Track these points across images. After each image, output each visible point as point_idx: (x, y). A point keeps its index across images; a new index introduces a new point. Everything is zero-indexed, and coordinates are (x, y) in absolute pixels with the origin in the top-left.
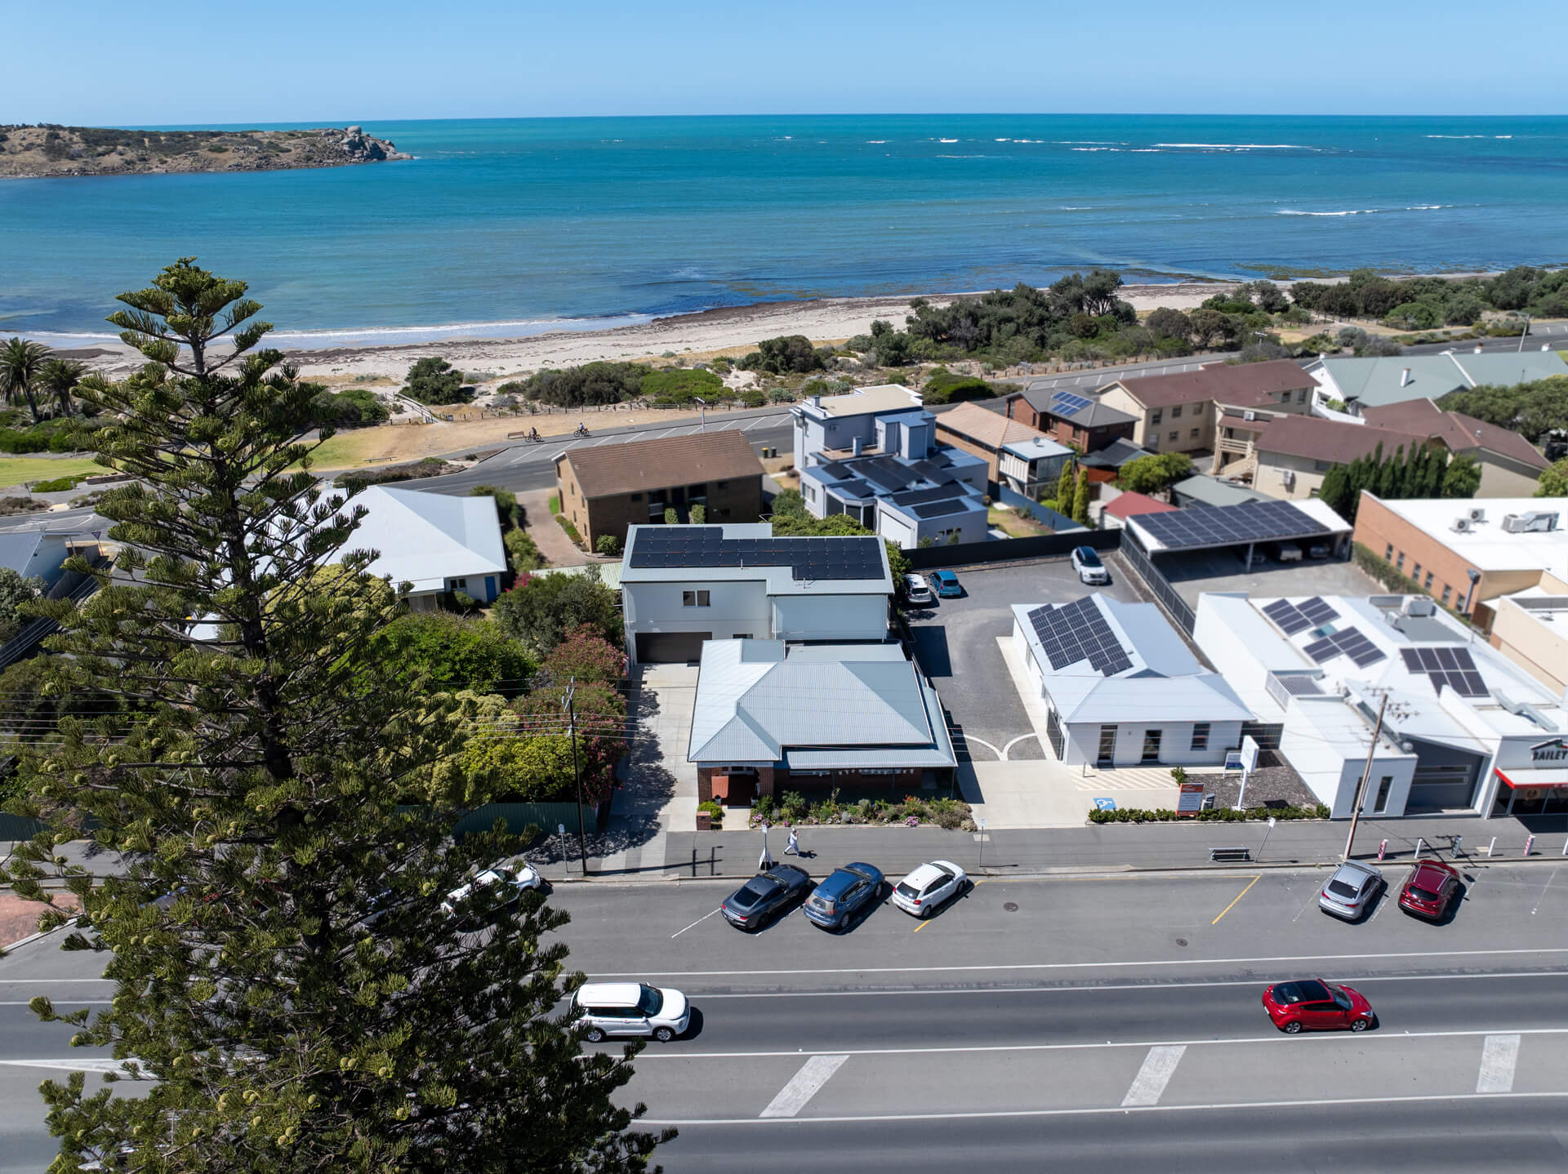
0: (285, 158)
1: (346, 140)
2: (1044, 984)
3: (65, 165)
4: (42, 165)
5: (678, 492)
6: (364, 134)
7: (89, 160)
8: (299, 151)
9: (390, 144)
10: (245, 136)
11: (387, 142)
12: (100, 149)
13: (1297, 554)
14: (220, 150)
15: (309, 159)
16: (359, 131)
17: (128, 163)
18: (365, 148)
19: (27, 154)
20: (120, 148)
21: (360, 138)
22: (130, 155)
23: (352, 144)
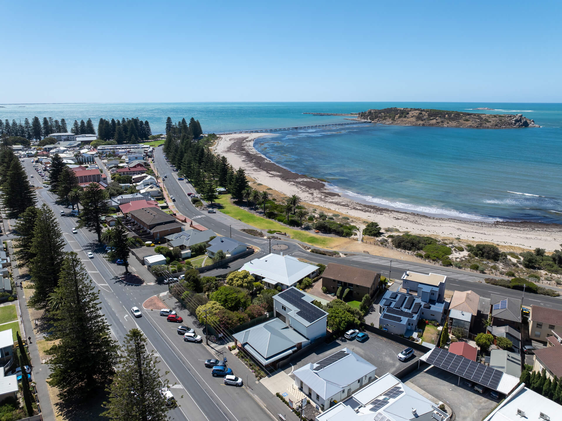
0: (488, 124)
1: (514, 119)
2: (218, 405)
3: (421, 122)
4: (414, 122)
5: (345, 284)
6: (523, 117)
7: (427, 121)
8: (494, 122)
9: (533, 121)
10: (478, 116)
11: (532, 120)
12: (431, 118)
13: (481, 391)
14: (467, 120)
15: (496, 125)
16: (521, 116)
17: (437, 123)
18: (521, 122)
19: (412, 118)
20: (437, 118)
21: (520, 119)
22: (439, 120)
23: (517, 121)
